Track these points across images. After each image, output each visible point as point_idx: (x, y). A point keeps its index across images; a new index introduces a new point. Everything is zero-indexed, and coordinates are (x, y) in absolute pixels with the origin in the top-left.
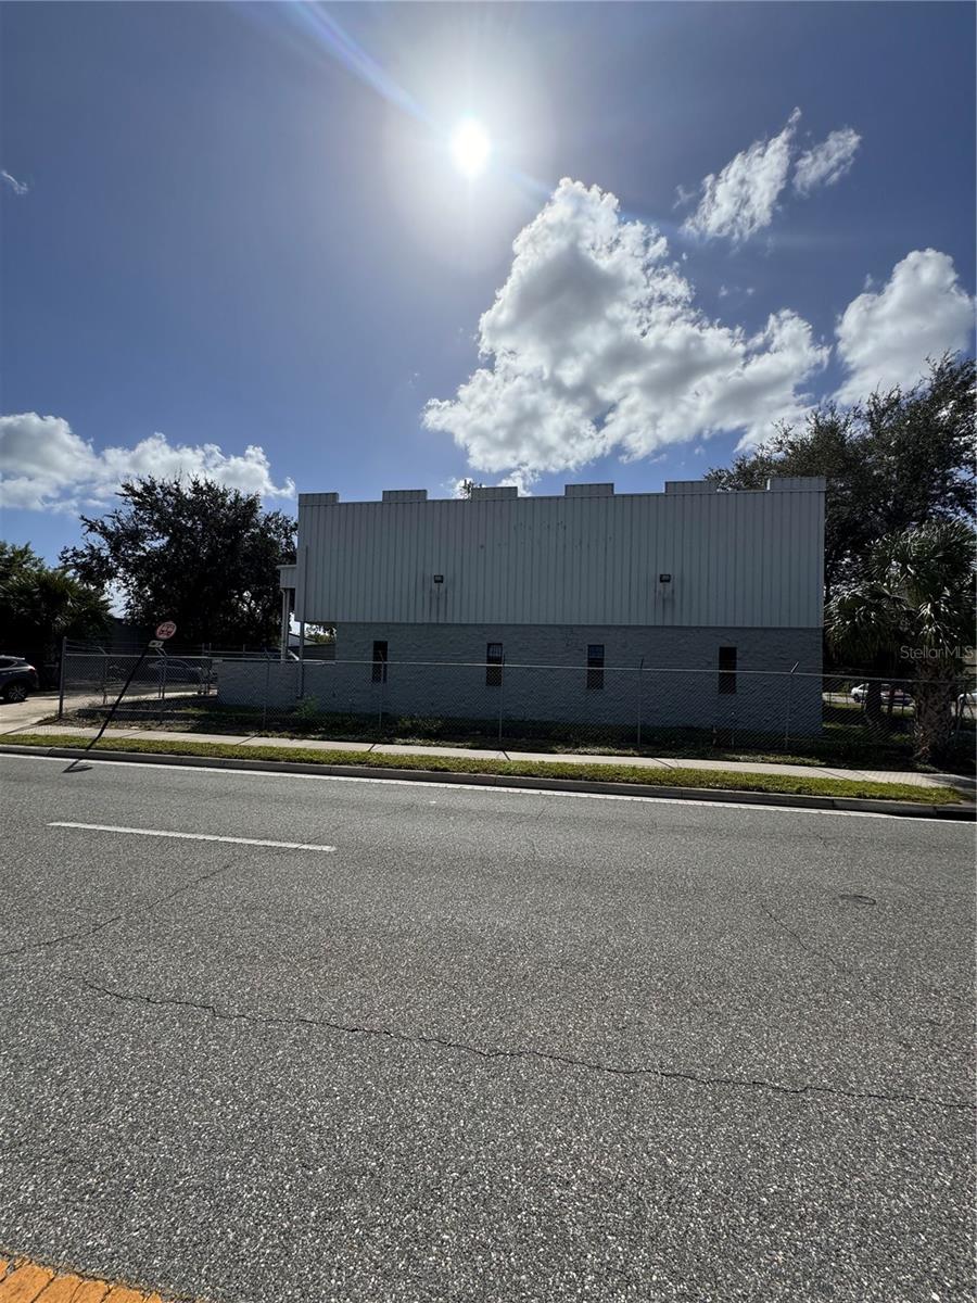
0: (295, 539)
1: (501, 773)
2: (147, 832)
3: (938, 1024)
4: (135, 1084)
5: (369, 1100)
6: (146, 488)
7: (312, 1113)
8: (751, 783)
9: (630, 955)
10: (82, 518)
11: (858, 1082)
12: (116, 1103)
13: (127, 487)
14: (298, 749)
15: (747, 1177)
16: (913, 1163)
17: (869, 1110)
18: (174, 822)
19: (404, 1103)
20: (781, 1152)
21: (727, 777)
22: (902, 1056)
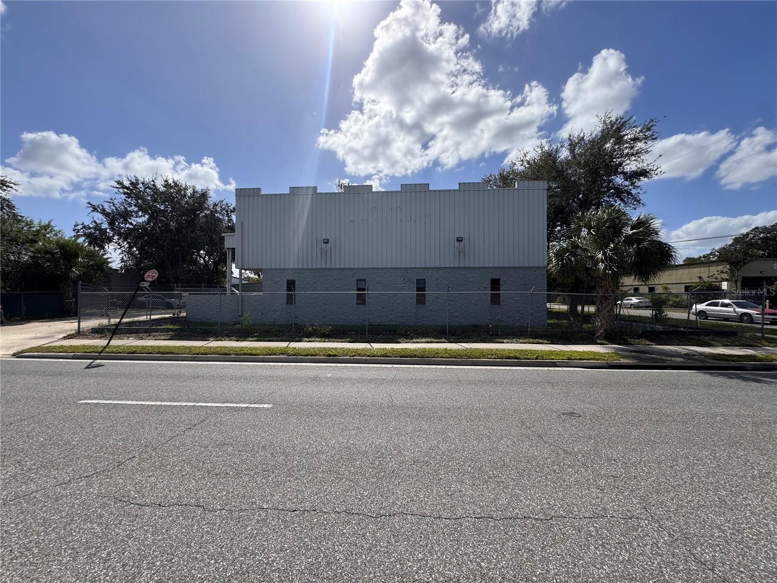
0: (234, 217)
1: (369, 356)
2: (147, 403)
3: (617, 477)
4: (157, 557)
5: (307, 550)
6: (132, 184)
7: (273, 561)
8: (511, 355)
9: (452, 454)
10: (89, 203)
11: (579, 511)
12: (145, 569)
13: (119, 183)
14: (242, 347)
15: (525, 568)
16: (609, 550)
17: (585, 525)
18: (165, 396)
19: (328, 549)
20: (542, 552)
21: (497, 352)
22: (600, 495)
